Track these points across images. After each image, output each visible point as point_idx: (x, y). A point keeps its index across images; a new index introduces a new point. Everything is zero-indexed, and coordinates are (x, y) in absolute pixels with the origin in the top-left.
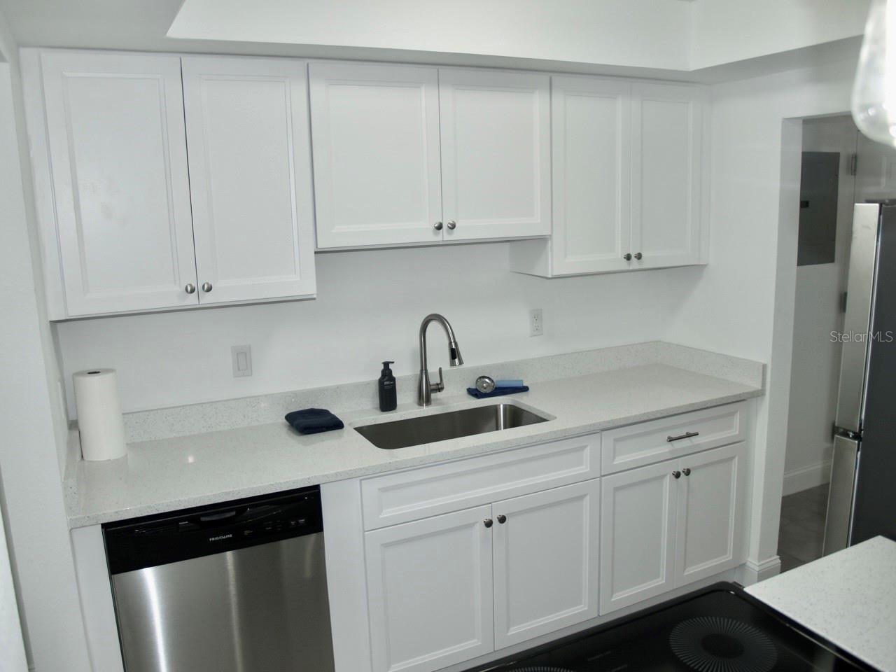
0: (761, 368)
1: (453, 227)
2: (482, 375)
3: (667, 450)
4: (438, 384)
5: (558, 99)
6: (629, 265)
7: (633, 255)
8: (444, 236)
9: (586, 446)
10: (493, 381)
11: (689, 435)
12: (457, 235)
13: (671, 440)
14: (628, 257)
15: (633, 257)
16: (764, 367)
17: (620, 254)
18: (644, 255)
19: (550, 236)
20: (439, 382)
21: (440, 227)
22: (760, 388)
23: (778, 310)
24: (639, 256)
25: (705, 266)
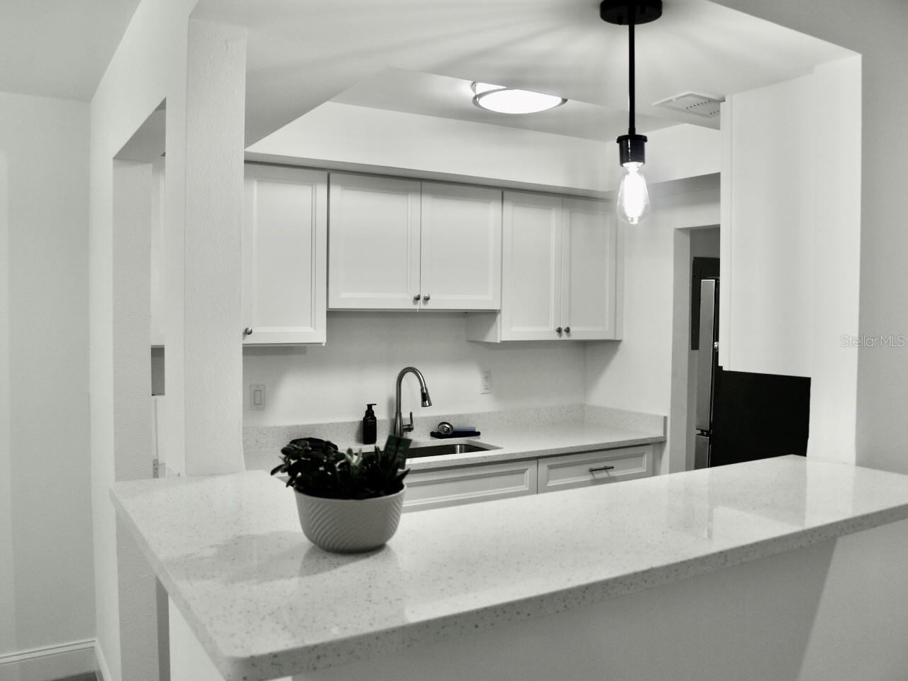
0: (663, 419)
1: (427, 299)
2: (444, 421)
3: (589, 479)
4: (409, 425)
5: (508, 208)
6: (560, 337)
7: (564, 328)
8: (420, 306)
9: (526, 470)
10: (451, 426)
11: (606, 469)
12: (431, 305)
13: (592, 471)
14: (559, 331)
15: (563, 331)
16: (665, 418)
17: (553, 328)
18: (571, 329)
19: (500, 310)
20: (410, 424)
21: (418, 299)
22: (662, 435)
23: (674, 375)
24: (568, 330)
25: (619, 342)
